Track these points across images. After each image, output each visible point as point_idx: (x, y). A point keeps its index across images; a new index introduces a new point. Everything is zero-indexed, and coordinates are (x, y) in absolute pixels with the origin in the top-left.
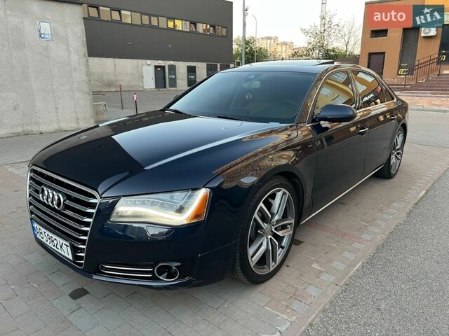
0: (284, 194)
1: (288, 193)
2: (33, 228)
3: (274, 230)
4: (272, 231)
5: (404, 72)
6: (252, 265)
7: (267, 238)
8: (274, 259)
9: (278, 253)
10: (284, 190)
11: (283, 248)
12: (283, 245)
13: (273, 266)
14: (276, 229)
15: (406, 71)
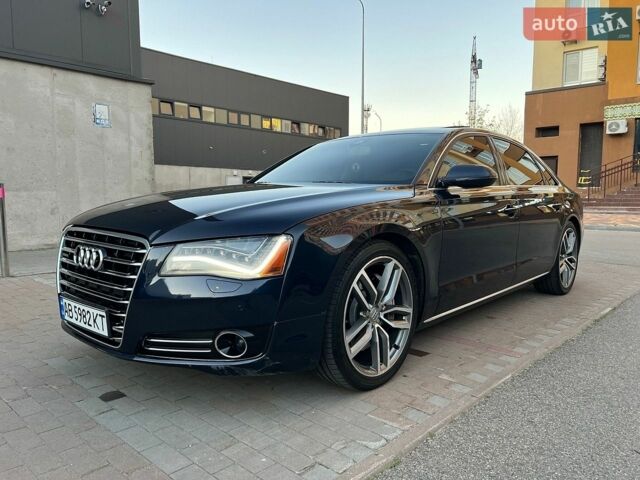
0: (396, 267)
1: (401, 268)
2: (61, 306)
3: (382, 317)
4: (380, 319)
5: (585, 181)
6: (351, 357)
7: (373, 327)
8: (384, 360)
9: (389, 354)
10: (394, 261)
11: (397, 347)
12: (396, 343)
13: (382, 370)
14: (385, 316)
15: (589, 180)
